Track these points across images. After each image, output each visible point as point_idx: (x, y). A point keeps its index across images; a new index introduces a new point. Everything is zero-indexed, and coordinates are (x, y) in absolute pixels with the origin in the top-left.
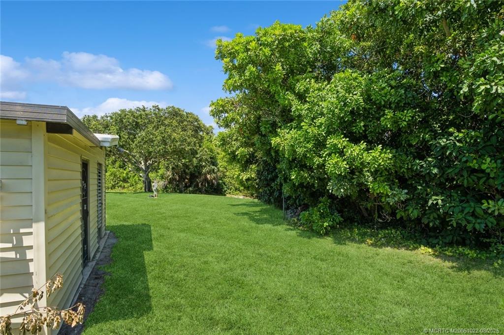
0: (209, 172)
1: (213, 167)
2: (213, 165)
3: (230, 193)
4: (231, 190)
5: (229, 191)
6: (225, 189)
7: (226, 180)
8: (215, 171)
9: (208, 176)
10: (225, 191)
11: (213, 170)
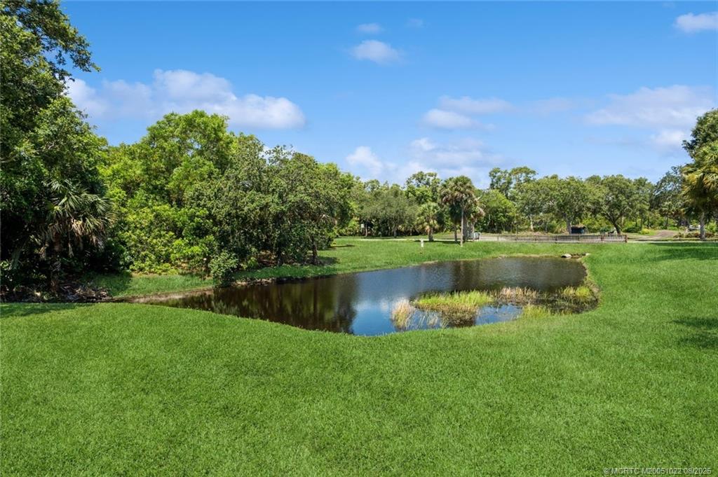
0: (78, 213)
1: (91, 198)
2: (92, 191)
3: (141, 269)
4: (143, 261)
5: (137, 264)
6: (128, 259)
7: (129, 236)
8: (100, 208)
9: (76, 225)
10: (127, 265)
11: (93, 205)
